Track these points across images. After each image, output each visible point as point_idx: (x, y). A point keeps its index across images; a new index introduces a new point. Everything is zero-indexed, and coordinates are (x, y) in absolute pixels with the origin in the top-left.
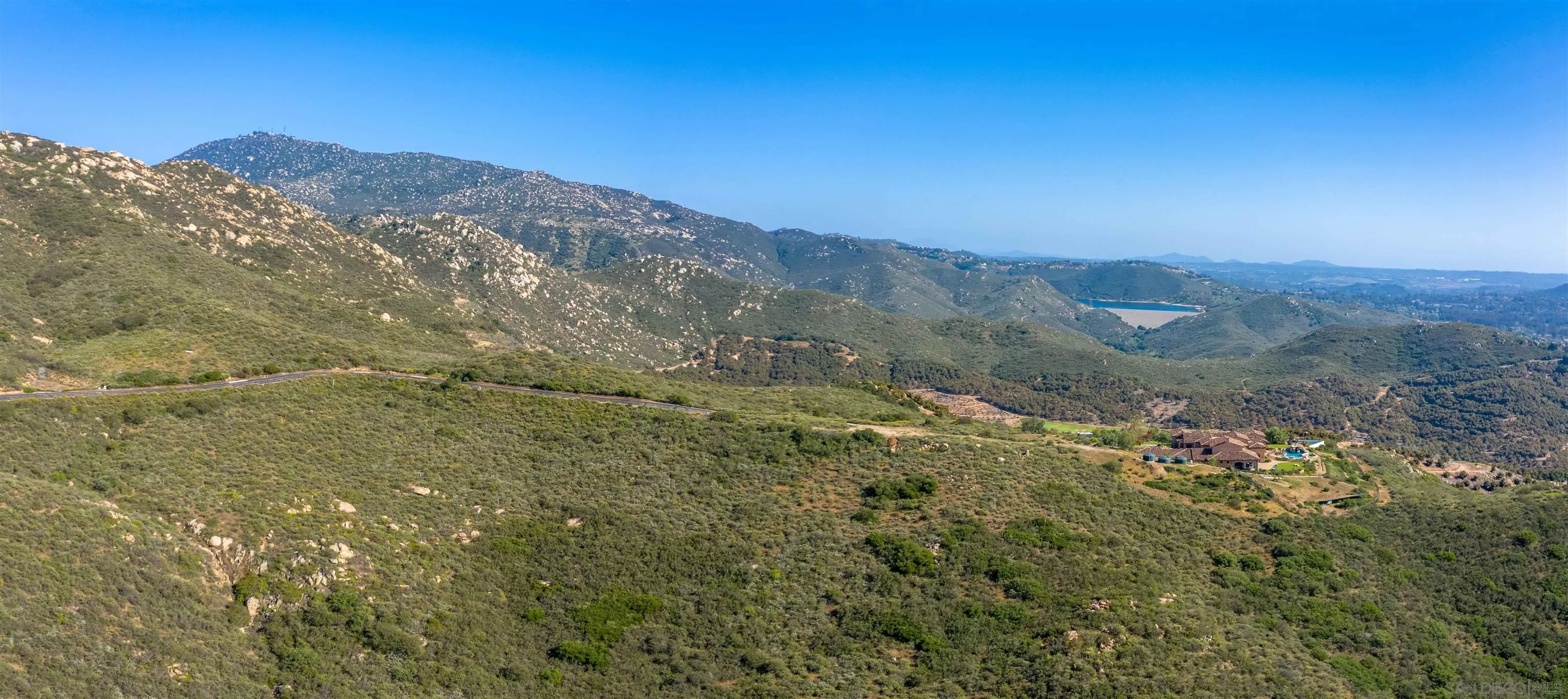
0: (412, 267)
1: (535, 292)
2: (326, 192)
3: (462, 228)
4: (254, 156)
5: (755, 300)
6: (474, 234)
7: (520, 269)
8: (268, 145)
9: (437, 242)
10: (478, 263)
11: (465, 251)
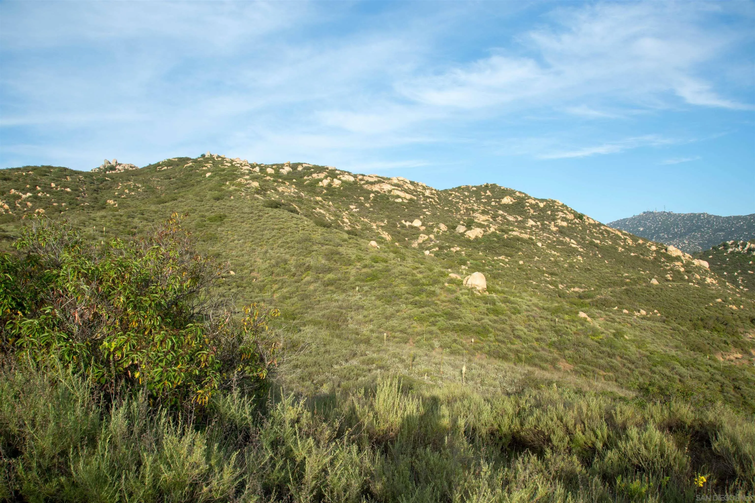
4: (643, 227)
8: (653, 219)
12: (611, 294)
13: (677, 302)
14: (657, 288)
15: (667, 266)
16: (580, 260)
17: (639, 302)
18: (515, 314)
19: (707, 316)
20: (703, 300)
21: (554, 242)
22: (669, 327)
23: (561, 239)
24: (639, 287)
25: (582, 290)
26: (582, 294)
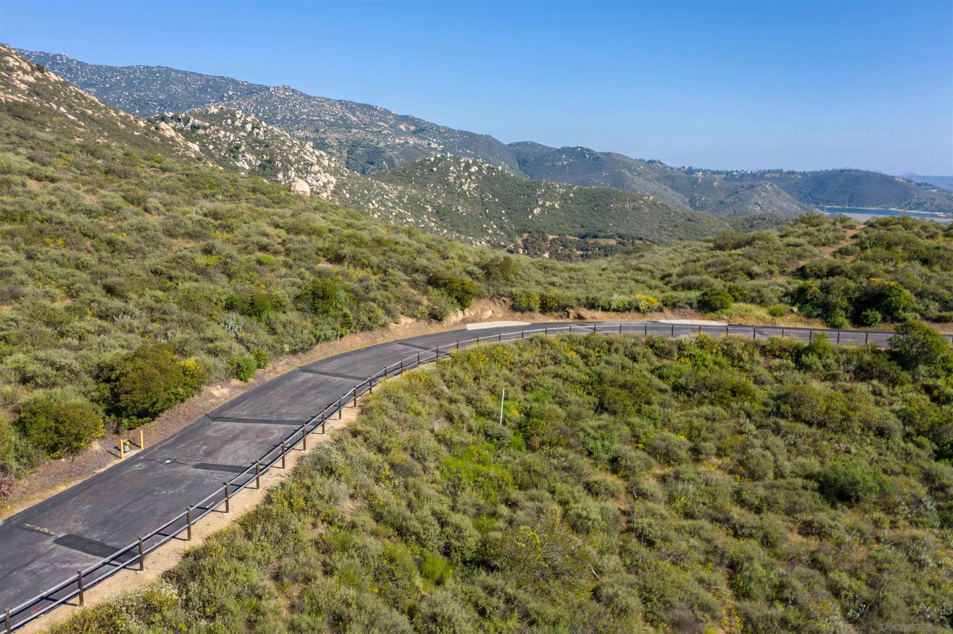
1: (334, 192)
3: (245, 122)
5: (552, 198)
6: (259, 129)
7: (316, 168)
10: (269, 161)
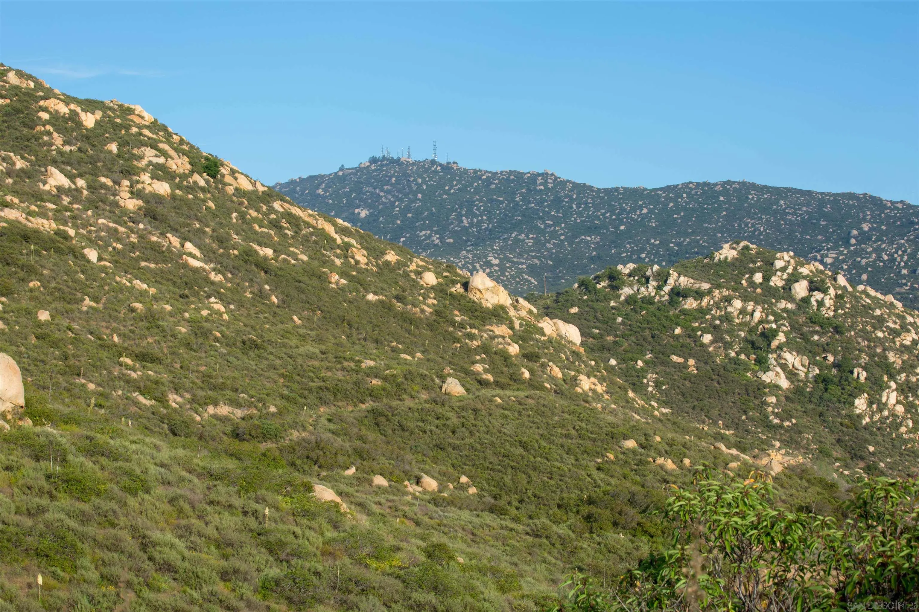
0: (657, 385)
2: (520, 272)
3: (795, 278)
4: (367, 206)
6: (825, 291)
8: (398, 181)
9: (727, 318)
10: (838, 368)
11: (803, 336)
12: (332, 426)
13: (520, 451)
14: (463, 409)
15: (471, 337)
16: (220, 314)
17: (415, 450)
18: (134, 493)
19: (606, 493)
20: (589, 443)
21: (133, 247)
22: (520, 528)
23: (154, 239)
24: (409, 403)
25: (239, 413)
26: (243, 424)
